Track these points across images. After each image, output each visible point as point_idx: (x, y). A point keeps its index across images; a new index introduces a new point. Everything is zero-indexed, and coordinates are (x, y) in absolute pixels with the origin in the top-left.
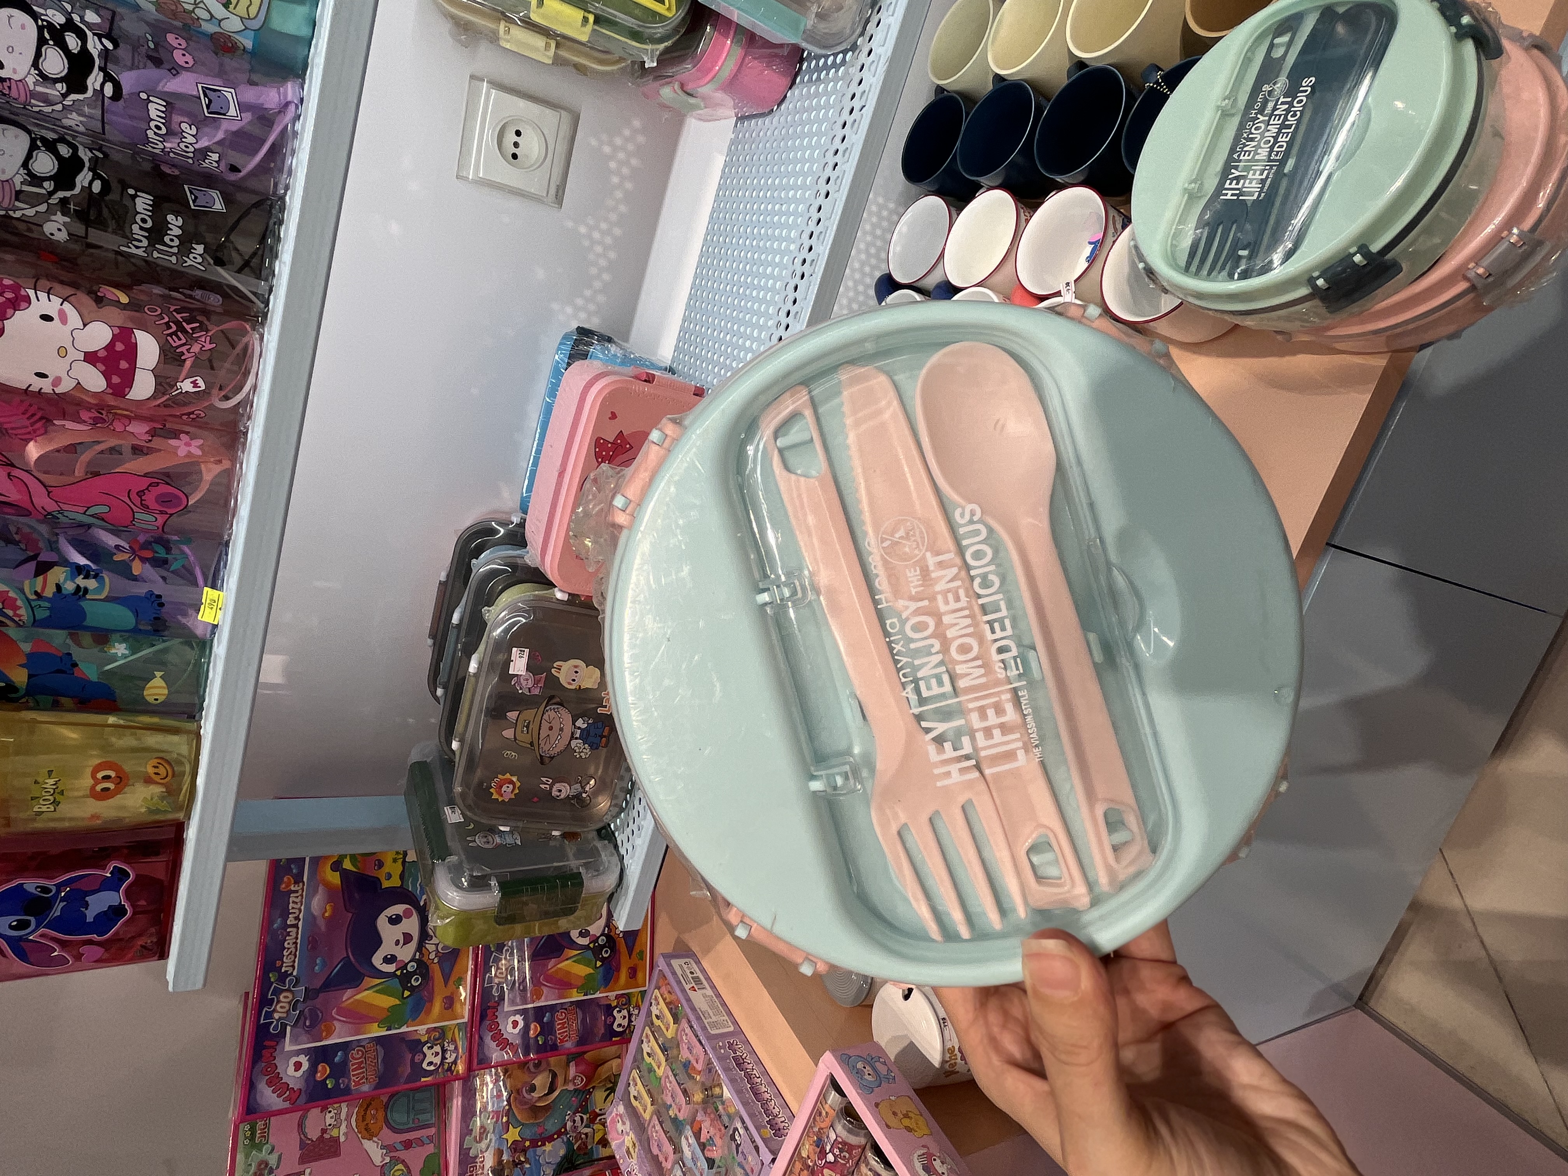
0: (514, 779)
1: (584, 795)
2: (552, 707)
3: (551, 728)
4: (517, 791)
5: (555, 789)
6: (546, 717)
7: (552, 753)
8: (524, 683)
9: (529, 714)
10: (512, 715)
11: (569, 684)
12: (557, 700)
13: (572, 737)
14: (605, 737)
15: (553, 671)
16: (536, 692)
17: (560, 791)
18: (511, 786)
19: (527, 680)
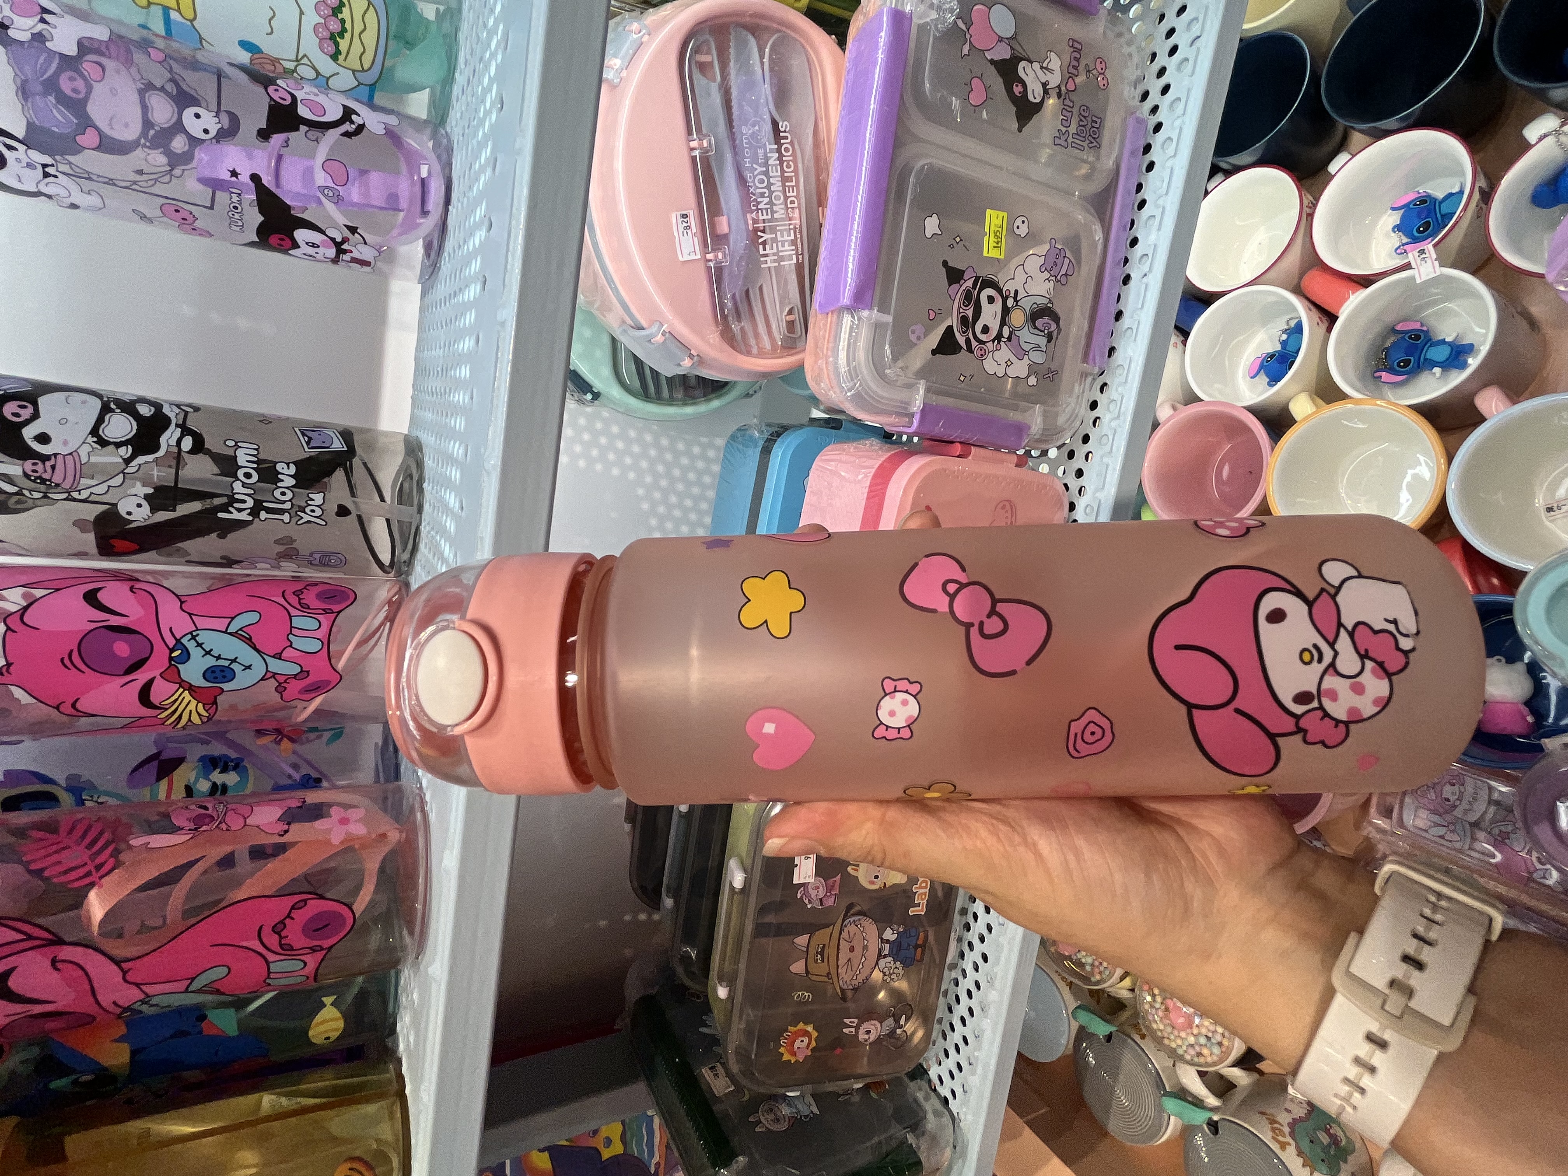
0: (810, 1028)
1: (899, 1031)
2: (852, 920)
3: (852, 949)
4: (813, 1044)
5: (862, 1031)
6: (845, 935)
7: (855, 983)
8: (813, 893)
9: (822, 936)
10: (802, 940)
11: (872, 883)
12: (857, 908)
13: (880, 956)
14: (920, 946)
15: (849, 869)
16: (830, 902)
17: (868, 1032)
18: (806, 1040)
19: (817, 888)
